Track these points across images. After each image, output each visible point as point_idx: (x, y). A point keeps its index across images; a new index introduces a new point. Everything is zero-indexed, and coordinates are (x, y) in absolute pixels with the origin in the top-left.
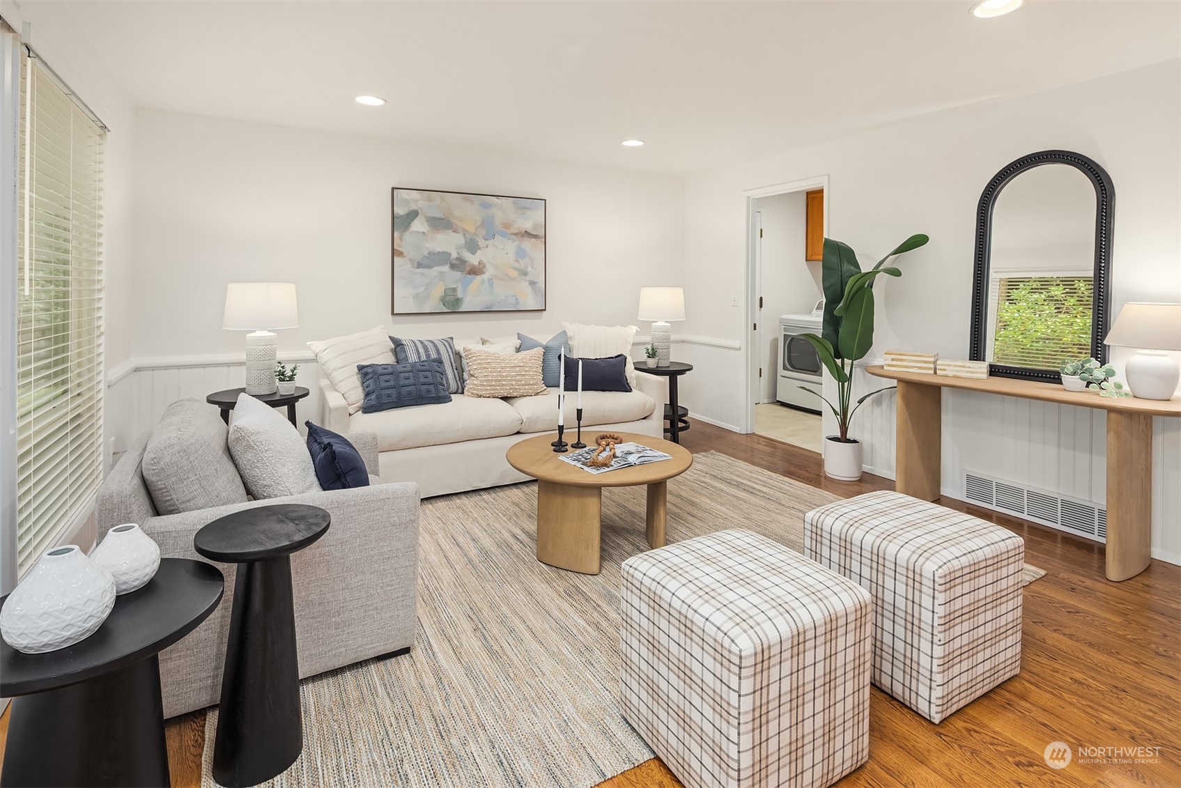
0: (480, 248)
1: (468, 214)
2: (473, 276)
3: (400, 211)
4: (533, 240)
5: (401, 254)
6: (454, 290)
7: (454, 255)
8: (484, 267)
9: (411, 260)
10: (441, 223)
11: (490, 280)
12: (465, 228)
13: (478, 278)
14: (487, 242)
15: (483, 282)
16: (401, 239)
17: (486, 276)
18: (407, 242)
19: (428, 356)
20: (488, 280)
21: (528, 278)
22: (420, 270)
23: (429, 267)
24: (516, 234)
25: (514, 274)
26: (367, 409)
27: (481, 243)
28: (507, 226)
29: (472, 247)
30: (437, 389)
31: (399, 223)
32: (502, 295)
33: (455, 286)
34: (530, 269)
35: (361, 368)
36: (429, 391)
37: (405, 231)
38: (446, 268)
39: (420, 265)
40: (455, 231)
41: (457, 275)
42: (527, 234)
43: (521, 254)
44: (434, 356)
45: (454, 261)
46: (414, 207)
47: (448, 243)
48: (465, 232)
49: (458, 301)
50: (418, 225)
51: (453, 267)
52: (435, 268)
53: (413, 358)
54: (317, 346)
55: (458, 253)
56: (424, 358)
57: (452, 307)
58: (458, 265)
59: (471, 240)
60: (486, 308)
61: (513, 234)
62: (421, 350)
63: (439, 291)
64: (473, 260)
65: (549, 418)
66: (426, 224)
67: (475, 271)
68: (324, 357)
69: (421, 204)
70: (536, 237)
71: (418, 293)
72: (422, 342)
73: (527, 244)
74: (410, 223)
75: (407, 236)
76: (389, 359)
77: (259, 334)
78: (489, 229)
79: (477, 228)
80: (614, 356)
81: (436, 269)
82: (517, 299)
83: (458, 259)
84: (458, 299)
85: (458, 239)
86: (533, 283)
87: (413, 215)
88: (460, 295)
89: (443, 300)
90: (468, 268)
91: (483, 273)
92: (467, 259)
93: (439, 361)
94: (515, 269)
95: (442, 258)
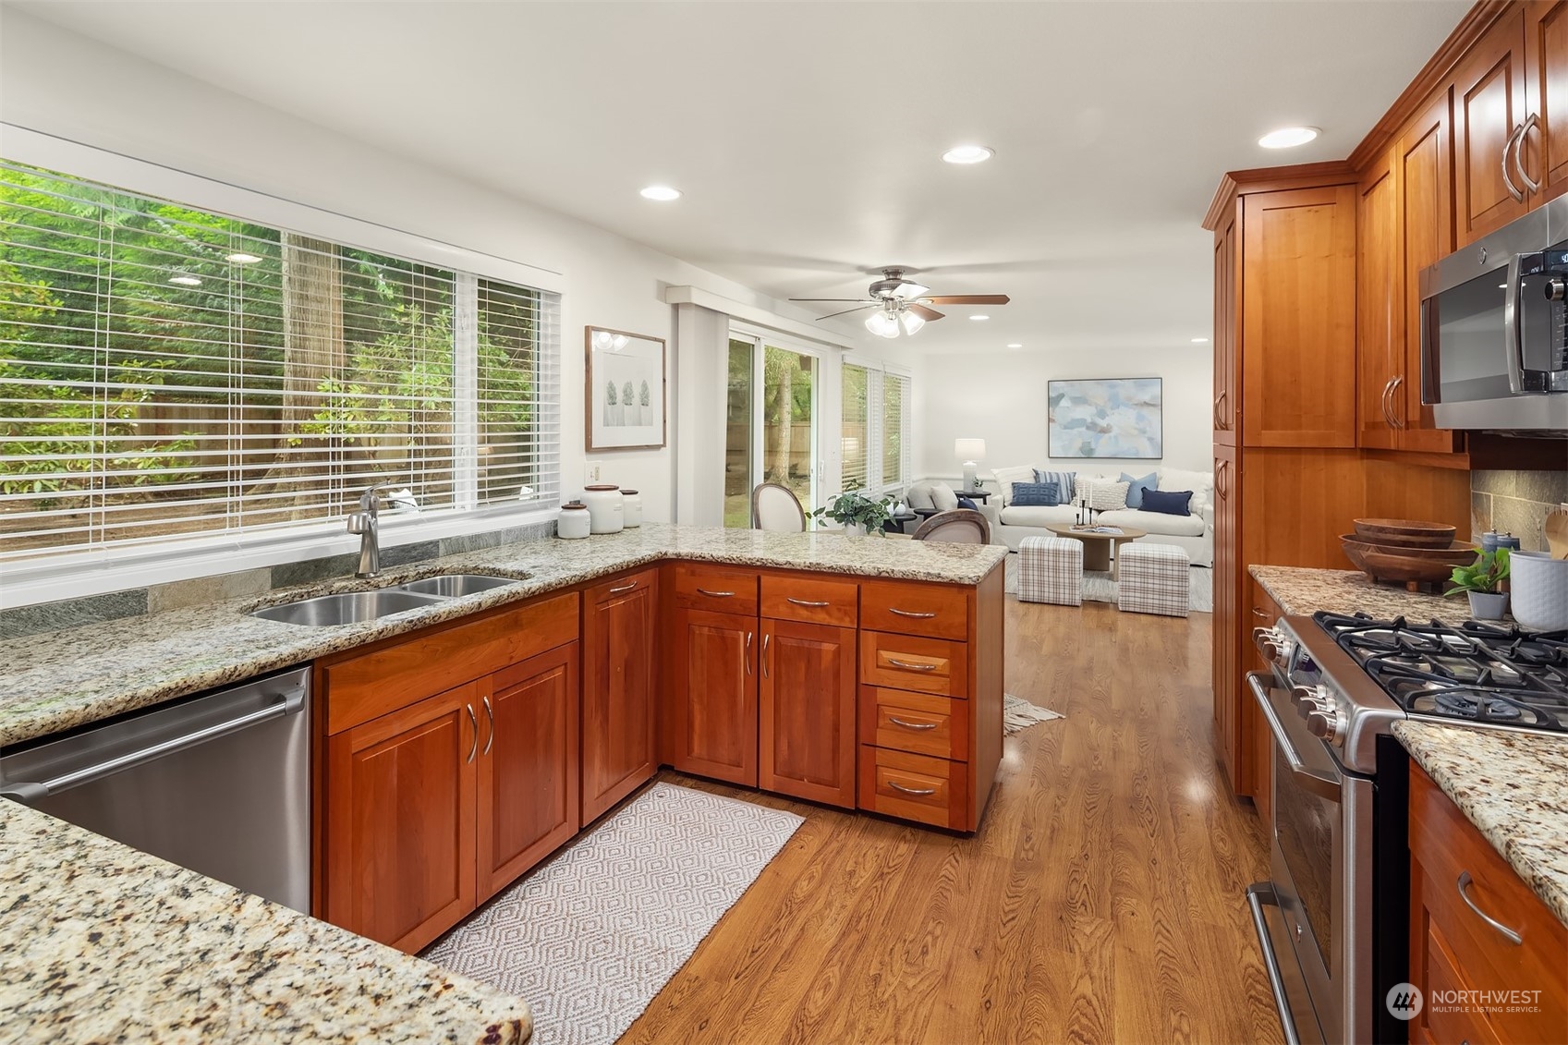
0: (1108, 415)
1: (1099, 393)
2: (1102, 434)
3: (1053, 394)
4: (1151, 408)
5: (1054, 421)
6: (1089, 443)
7: (1089, 420)
8: (1111, 428)
9: (1061, 425)
10: (1079, 401)
11: (1116, 437)
12: (1099, 403)
13: (1106, 435)
14: (1114, 411)
15: (1110, 438)
16: (1054, 411)
17: (1112, 434)
18: (1058, 413)
19: (1051, 481)
20: (1114, 436)
21: (1146, 436)
22: (1067, 431)
23: (1072, 428)
24: (1136, 405)
25: (1136, 432)
26: (1012, 504)
27: (1109, 412)
28: (1129, 399)
29: (1102, 414)
30: (1049, 498)
31: (1052, 402)
32: (1125, 447)
33: (1090, 440)
34: (1148, 429)
35: (1013, 484)
36: (1044, 499)
37: (1056, 406)
38: (1084, 429)
39: (1066, 428)
40: (1090, 405)
41: (1091, 433)
42: (1146, 404)
43: (1140, 418)
44: (1055, 480)
45: (1088, 425)
46: (1061, 391)
47: (1085, 413)
48: (1097, 405)
49: (1092, 450)
50: (1064, 403)
51: (1088, 428)
52: (1076, 429)
53: (1043, 481)
54: (995, 471)
55: (1092, 419)
56: (1049, 481)
57: (1088, 455)
58: (1092, 426)
59: (1101, 410)
60: (1113, 455)
61: (1134, 404)
62: (1048, 478)
63: (1078, 443)
64: (1103, 423)
65: (1115, 520)
66: (1069, 402)
67: (1104, 431)
68: (999, 477)
69: (1066, 389)
70: (1153, 405)
71: (1065, 444)
72: (1050, 473)
73: (1146, 411)
74: (1059, 401)
75: (1057, 409)
76: (1032, 481)
77: (968, 464)
78: (1116, 403)
79: (1106, 402)
80: (1183, 491)
81: (1075, 431)
82: (1137, 450)
83: (1091, 423)
84: (1092, 449)
85: (1092, 410)
86: (1151, 439)
87: (1062, 396)
88: (1093, 446)
89: (1081, 450)
90: (1099, 429)
91: (1110, 432)
92: (1098, 423)
93: (1057, 484)
94: (1136, 429)
95: (1081, 422)
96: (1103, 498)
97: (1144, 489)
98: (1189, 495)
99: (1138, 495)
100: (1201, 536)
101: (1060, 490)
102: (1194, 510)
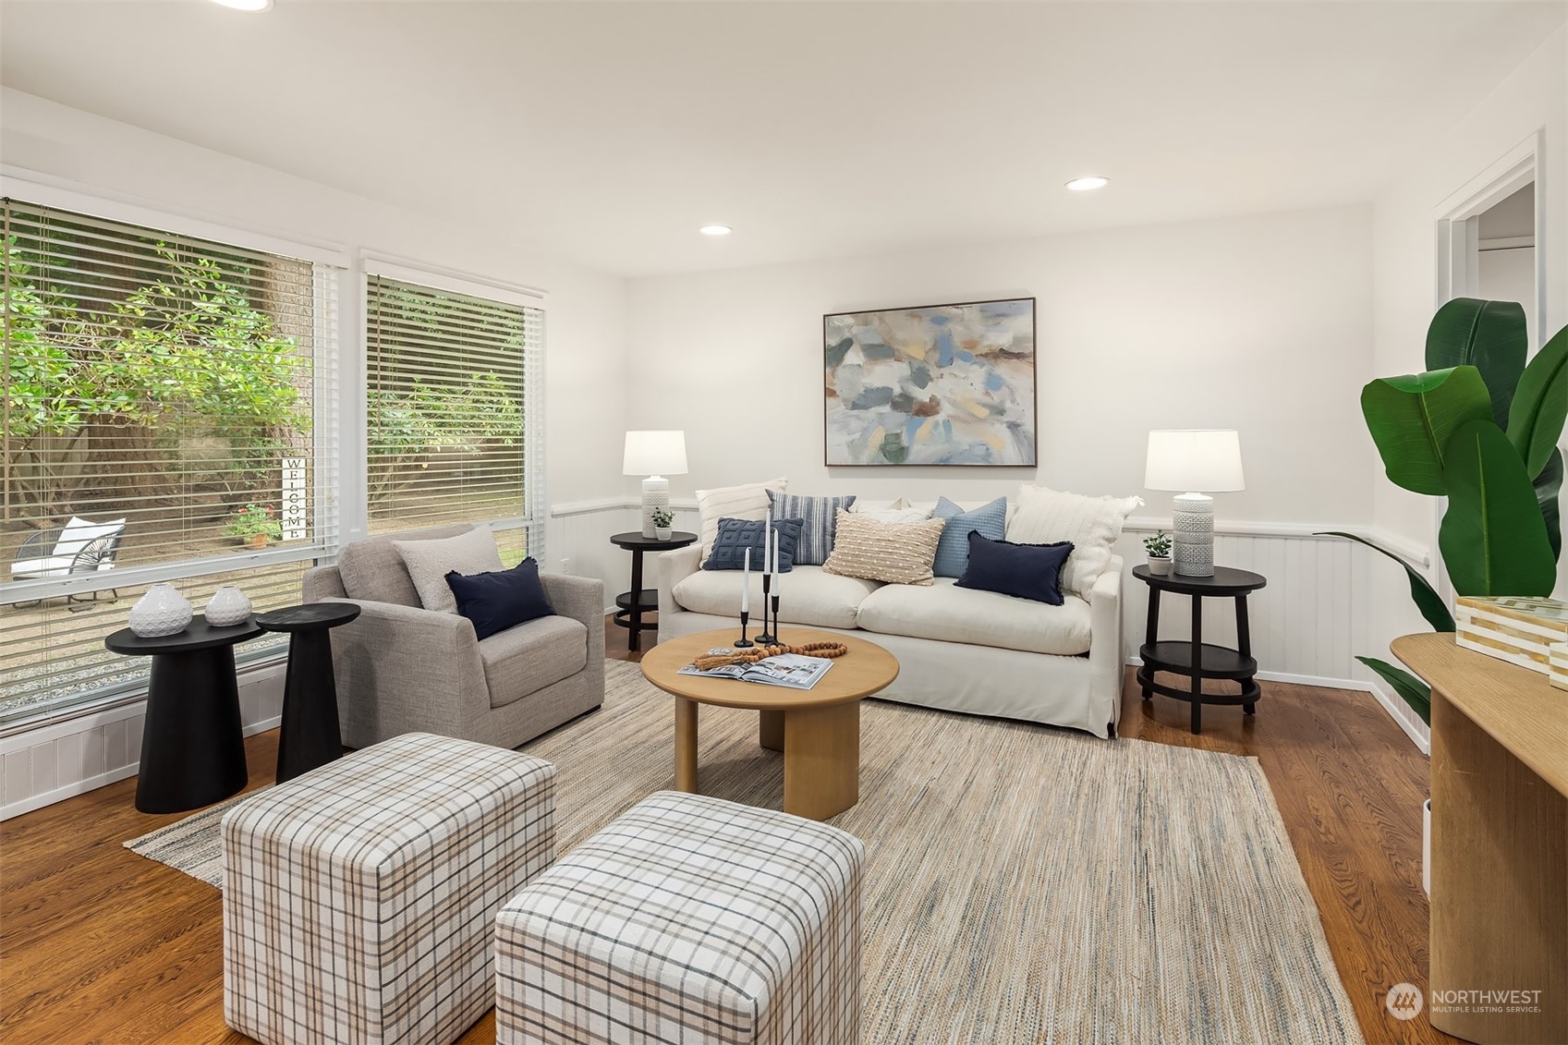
0: (931, 380)
1: (916, 339)
2: (922, 418)
3: (833, 342)
4: (1015, 361)
5: (834, 394)
6: (898, 436)
7: (897, 390)
8: (938, 405)
9: (845, 401)
10: (878, 352)
11: (947, 424)
12: (913, 355)
13: (930, 420)
14: (942, 370)
15: (936, 425)
16: (833, 375)
17: (940, 417)
18: (842, 378)
19: (793, 515)
20: (944, 422)
21: (1006, 418)
22: (855, 412)
23: (865, 407)
24: (986, 355)
25: (984, 412)
26: (710, 566)
27: (934, 372)
28: (971, 344)
29: (921, 378)
31: (833, 356)
32: (964, 443)
33: (899, 431)
34: (1008, 405)
35: (723, 522)
37: (837, 365)
38: (886, 409)
39: (855, 406)
40: (898, 360)
41: (901, 416)
42: (1004, 354)
43: (993, 383)
44: (801, 515)
45: (897, 399)
46: (847, 335)
47: (889, 375)
48: (911, 360)
49: (902, 451)
50: (853, 357)
51: (895, 406)
52: (873, 409)
55: (902, 388)
57: (895, 458)
58: (903, 403)
59: (919, 369)
60: (942, 461)
61: (981, 355)
62: (788, 508)
63: (877, 437)
64: (922, 395)
65: (896, 617)
66: (861, 354)
67: (927, 410)
68: (703, 506)
69: (854, 330)
70: (1019, 356)
71: (854, 440)
72: (795, 499)
73: (1003, 369)
74: (843, 355)
75: (840, 371)
76: (760, 514)
77: (652, 479)
78: (945, 352)
79: (927, 353)
80: (1051, 543)
81: (874, 411)
82: (988, 449)
83: (901, 395)
84: (902, 449)
85: (903, 369)
86: (1013, 426)
87: (847, 344)
88: (905, 443)
89: (883, 449)
90: (915, 407)
91: (936, 413)
92: (914, 395)
93: (800, 523)
94: (985, 405)
95: (883, 396)
96: (882, 555)
97: (973, 535)
98: (1064, 551)
99: (960, 546)
100: (1086, 655)
101: (808, 536)
102: (1075, 587)
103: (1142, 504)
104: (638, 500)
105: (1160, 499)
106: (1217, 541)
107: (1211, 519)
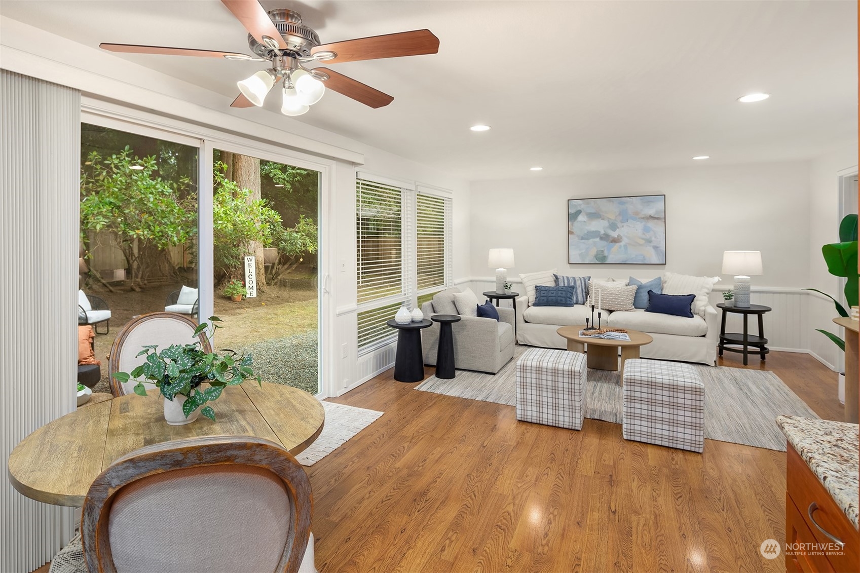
0: (618, 228)
1: (611, 209)
2: (614, 244)
3: (572, 211)
4: (656, 221)
5: (572, 233)
6: (603, 251)
7: (602, 232)
8: (621, 238)
9: (578, 236)
10: (594, 216)
11: (625, 246)
12: (610, 218)
13: (618, 245)
14: (623, 224)
15: (621, 247)
16: (572, 225)
17: (622, 244)
18: (576, 226)
19: (569, 284)
20: (624, 245)
21: (652, 244)
22: (583, 241)
23: (588, 239)
24: (643, 218)
25: (642, 242)
26: (536, 304)
27: (619, 225)
28: (637, 213)
29: (613, 227)
30: (566, 300)
31: (572, 217)
32: (633, 254)
33: (603, 249)
34: (653, 239)
35: (536, 287)
36: (561, 300)
37: (574, 221)
38: (598, 240)
39: (582, 238)
40: (603, 219)
41: (604, 243)
42: (651, 217)
43: (646, 230)
44: (572, 284)
45: (602, 236)
46: (579, 208)
47: (599, 226)
48: (609, 219)
49: (605, 257)
50: (581, 218)
51: (601, 238)
52: (591, 240)
53: (561, 284)
54: (522, 276)
55: (605, 231)
56: (566, 285)
57: (601, 261)
58: (605, 237)
59: (612, 223)
60: (623, 262)
61: (641, 218)
62: (566, 281)
63: (593, 252)
64: (614, 234)
65: (624, 323)
66: (586, 217)
67: (615, 241)
68: (525, 280)
69: (582, 206)
70: (658, 219)
71: (582, 253)
72: (567, 277)
73: (651, 224)
74: (577, 217)
75: (576, 224)
76: (551, 284)
77: (500, 269)
78: (625, 217)
79: (616, 217)
80: (686, 295)
81: (591, 241)
82: (644, 257)
83: (604, 234)
84: (605, 256)
85: (605, 223)
86: (655, 248)
87: (579, 212)
88: (606, 253)
89: (596, 257)
90: (611, 239)
91: (621, 242)
92: (610, 234)
93: (573, 287)
94: (643, 239)
95: (595, 234)
96: (613, 300)
97: (650, 292)
98: (692, 298)
99: (645, 297)
100: (704, 336)
101: (576, 292)
102: (697, 311)
103: (721, 280)
104: (494, 279)
105: (728, 278)
106: (751, 295)
107: (750, 285)
